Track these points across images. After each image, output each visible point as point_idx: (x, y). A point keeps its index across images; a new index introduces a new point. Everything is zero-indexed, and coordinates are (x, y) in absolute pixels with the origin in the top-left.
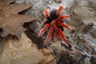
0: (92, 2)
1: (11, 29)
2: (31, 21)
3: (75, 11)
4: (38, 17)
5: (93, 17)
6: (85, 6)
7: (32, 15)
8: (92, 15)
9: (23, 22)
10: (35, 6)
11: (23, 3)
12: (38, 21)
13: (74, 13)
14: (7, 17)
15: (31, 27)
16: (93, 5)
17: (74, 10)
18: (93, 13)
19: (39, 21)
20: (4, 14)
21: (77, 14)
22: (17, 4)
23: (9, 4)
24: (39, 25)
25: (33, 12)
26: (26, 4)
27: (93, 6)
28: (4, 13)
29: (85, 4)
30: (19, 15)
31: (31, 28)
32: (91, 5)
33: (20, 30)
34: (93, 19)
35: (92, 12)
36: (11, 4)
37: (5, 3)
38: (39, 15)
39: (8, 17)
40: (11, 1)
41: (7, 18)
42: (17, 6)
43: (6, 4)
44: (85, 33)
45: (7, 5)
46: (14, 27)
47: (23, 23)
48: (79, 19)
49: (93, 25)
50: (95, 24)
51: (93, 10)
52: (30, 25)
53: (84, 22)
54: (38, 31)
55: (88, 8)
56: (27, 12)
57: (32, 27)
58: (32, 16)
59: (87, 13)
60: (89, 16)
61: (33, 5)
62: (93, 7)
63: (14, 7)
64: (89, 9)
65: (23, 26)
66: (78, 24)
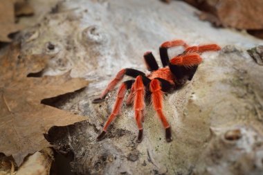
0: (246, 72)
1: (10, 142)
2: (70, 124)
3: (195, 97)
4: (95, 115)
5: (243, 117)
6: (224, 82)
7: (79, 110)
8: (243, 109)
9: (48, 126)
10: (97, 87)
11: (64, 77)
12: (92, 128)
13: (190, 101)
14: (10, 110)
15: (70, 144)
16: (248, 79)
17: (193, 93)
18: (245, 104)
19: (95, 126)
20: (3, 100)
21: (199, 104)
22: (46, 77)
23: (26, 76)
24: (91, 139)
25: (86, 102)
26: (71, 79)
27: (246, 82)
28: (4, 98)
29: (225, 77)
30: (44, 107)
31: (68, 146)
32: (241, 80)
33: (32, 145)
34: (245, 122)
35: (242, 100)
36: (30, 75)
37: (16, 73)
38: (99, 110)
39: (13, 109)
40: (33, 70)
41: (10, 113)
42: (45, 81)
43: (18, 76)
44: (214, 161)
45: (19, 79)
46: (20, 137)
47: (46, 129)
48: (204, 123)
49: (238, 138)
50: (245, 135)
51: (246, 94)
52: (69, 137)
53: (218, 129)
54: (84, 154)
55: (233, 88)
56: (69, 102)
57: (72, 143)
58: (80, 113)
59: (228, 103)
60: (235, 113)
61: (88, 83)
62: (247, 85)
63: (35, 84)
64: (235, 91)
65: (45, 135)
66: (199, 140)
